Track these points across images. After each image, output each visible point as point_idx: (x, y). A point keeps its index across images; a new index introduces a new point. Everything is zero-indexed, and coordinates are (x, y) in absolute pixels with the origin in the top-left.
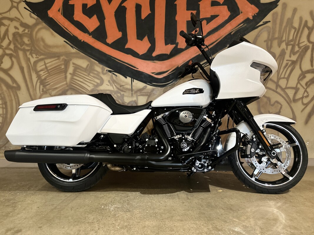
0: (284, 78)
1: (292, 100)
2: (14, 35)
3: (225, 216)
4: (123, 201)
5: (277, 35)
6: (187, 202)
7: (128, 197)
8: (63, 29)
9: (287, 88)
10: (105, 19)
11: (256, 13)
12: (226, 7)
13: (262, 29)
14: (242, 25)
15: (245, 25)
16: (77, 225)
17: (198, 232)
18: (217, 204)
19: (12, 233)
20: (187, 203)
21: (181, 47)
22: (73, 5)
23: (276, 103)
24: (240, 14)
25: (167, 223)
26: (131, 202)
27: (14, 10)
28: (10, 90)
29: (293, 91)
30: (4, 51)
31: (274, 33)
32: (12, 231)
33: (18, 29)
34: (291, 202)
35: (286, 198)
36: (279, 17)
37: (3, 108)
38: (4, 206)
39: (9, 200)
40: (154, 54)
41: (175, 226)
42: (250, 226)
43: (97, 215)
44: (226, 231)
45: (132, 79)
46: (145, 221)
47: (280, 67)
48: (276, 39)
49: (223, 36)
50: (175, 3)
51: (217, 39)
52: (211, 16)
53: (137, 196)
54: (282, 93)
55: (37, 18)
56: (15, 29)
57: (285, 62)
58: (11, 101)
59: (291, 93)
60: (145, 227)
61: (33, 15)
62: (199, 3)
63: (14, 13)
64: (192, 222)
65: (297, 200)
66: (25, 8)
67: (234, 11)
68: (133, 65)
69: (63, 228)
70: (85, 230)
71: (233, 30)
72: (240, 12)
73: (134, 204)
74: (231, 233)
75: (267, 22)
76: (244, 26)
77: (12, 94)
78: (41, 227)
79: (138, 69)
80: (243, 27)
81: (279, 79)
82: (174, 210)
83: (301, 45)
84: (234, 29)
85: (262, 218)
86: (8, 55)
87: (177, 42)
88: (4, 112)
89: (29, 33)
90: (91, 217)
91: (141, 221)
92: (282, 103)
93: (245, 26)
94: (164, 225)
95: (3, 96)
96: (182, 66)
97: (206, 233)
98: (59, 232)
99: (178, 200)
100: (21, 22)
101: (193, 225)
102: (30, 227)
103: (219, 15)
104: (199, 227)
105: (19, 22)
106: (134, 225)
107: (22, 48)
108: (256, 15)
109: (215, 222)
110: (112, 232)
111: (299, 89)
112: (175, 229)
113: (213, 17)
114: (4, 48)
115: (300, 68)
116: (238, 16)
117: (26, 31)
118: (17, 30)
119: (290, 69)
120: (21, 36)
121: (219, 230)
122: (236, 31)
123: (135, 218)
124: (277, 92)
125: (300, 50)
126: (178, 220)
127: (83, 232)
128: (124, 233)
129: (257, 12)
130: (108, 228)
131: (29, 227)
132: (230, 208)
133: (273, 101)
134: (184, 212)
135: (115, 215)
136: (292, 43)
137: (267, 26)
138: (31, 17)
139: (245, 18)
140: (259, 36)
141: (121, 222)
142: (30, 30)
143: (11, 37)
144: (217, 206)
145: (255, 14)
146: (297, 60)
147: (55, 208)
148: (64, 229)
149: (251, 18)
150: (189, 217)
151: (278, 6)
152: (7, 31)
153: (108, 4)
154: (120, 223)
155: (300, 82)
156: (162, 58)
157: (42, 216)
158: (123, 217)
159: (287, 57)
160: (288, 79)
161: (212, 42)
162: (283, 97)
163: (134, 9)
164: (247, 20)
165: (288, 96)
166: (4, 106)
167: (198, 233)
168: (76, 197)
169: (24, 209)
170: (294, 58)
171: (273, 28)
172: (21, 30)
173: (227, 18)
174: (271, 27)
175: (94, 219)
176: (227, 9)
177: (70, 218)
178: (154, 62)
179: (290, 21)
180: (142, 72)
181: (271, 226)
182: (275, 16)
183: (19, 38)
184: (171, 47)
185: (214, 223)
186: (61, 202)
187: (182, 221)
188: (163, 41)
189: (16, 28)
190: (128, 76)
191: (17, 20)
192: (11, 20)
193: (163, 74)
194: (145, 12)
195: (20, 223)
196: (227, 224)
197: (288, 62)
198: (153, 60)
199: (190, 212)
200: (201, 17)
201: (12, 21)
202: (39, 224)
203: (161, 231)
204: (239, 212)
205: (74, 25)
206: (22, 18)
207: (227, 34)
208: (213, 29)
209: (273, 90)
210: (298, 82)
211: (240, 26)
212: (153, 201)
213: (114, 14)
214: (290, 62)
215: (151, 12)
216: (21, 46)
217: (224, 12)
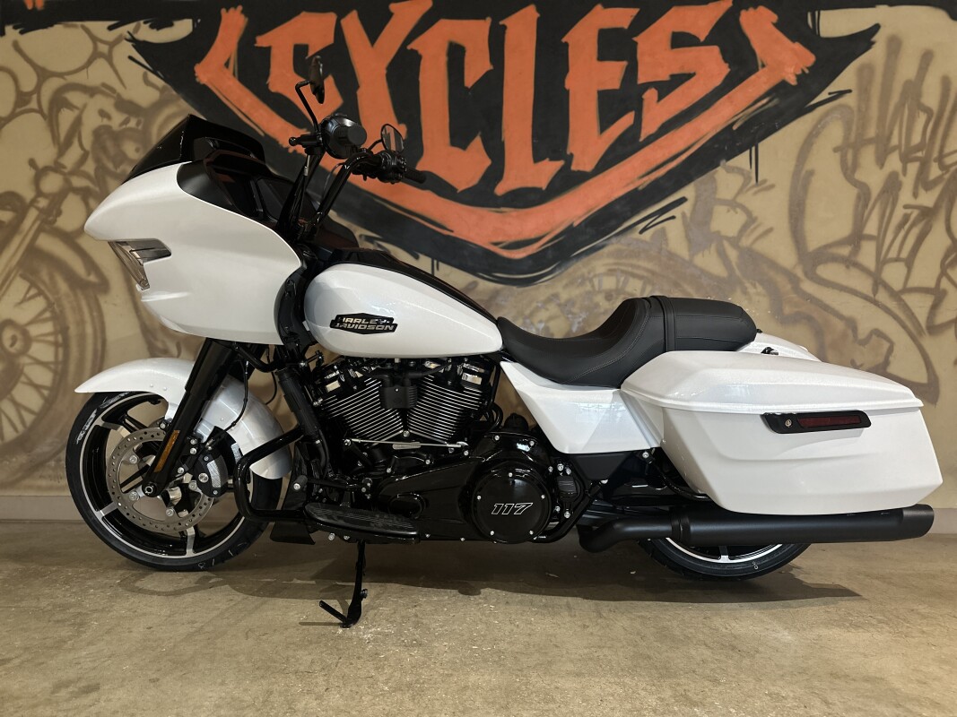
0: (897, 259)
1: (924, 325)
2: (98, 133)
3: (713, 666)
4: (403, 617)
5: (872, 132)
6: (597, 624)
7: (418, 608)
8: (238, 117)
9: (907, 290)
10: (357, 87)
11: (808, 68)
12: (716, 49)
13: (827, 114)
14: (764, 101)
15: (775, 101)
16: (262, 677)
17: (629, 706)
18: (691, 633)
19: (72, 693)
20: (598, 627)
21: (581, 169)
22: (268, 49)
23: (874, 337)
24: (756, 70)
25: (533, 680)
26: (424, 621)
27: (101, 64)
28: (79, 293)
29: (928, 301)
30: (67, 181)
31: (863, 126)
32: (71, 689)
33: (109, 117)
34: (923, 632)
35: (908, 622)
36: (878, 78)
37: (56, 344)
38: (50, 621)
39: (64, 607)
40: (501, 189)
41: (557, 688)
42: (791, 695)
43: (322, 652)
44: (716, 707)
45: (435, 262)
46: (468, 673)
47: (884, 225)
48: (870, 141)
49: (706, 135)
50: (564, 40)
51: (689, 144)
52: (672, 76)
53: (444, 606)
54: (892, 305)
55: (164, 87)
56: (100, 118)
57: (899, 213)
58: (81, 323)
59: (920, 306)
60: (466, 688)
61: (153, 78)
62: (635, 39)
63: (99, 73)
64: (612, 680)
65: (944, 627)
66: (131, 58)
67: (742, 61)
68: (438, 220)
69: (223, 683)
70: (286, 691)
71: (739, 116)
72: (760, 64)
73: (434, 625)
74: (730, 712)
75: (841, 94)
76: (770, 105)
77: (84, 304)
78: (158, 680)
79: (452, 231)
80: (766, 107)
81: (882, 262)
82: (557, 646)
83: (948, 161)
84: (741, 115)
85: (831, 674)
86: (76, 191)
87: (568, 153)
88: (61, 357)
89: (140, 127)
90: (305, 657)
91: (454, 673)
92: (894, 338)
93: (776, 106)
94: (526, 684)
95: (57, 310)
96: (583, 224)
97: (655, 711)
98: (210, 694)
99: (568, 619)
100: (119, 96)
101: (614, 687)
102: (124, 680)
103: (694, 74)
104: (633, 692)
105: (112, 97)
106: (432, 682)
107: (119, 171)
108: (807, 71)
109: (683, 681)
110: (366, 699)
111: (945, 293)
112: (558, 697)
113: (679, 80)
114: (66, 171)
115: (949, 229)
116: (753, 77)
117: (133, 123)
118: (105, 122)
119: (916, 231)
120: (117, 137)
121: (695, 704)
122: (746, 119)
123: (437, 665)
124: (876, 303)
125: (947, 176)
126: (569, 673)
127: (280, 696)
128: (402, 702)
129: (810, 64)
130: (354, 688)
131: (121, 680)
132: (730, 645)
133: (864, 329)
134: (586, 651)
135: (376, 654)
136: (920, 154)
137: (841, 106)
138: (147, 82)
139: (775, 81)
140: (818, 134)
141: (396, 674)
142: (143, 120)
143: (87, 141)
144: (689, 638)
145: (803, 71)
146: (937, 206)
147: (200, 631)
148: (223, 688)
149: (793, 81)
150: (601, 666)
151: (874, 46)
152: (78, 123)
153: (368, 43)
154: (392, 676)
155: (949, 272)
156: (525, 198)
157: (159, 649)
158: (400, 660)
159: (905, 197)
160: (909, 263)
161: (674, 151)
162: (896, 317)
163: (443, 59)
164: (781, 89)
165: (912, 316)
166: (60, 338)
167: (630, 711)
168: (262, 604)
169: (108, 632)
170: (928, 199)
171: (859, 110)
172: (117, 119)
173: (718, 81)
174: (855, 109)
175: (312, 662)
176: (720, 57)
177: (242, 658)
178: (501, 212)
179: (913, 90)
180: (465, 241)
181: (859, 697)
182: (866, 75)
183: (109, 144)
184: (550, 168)
185: (679, 684)
186: (218, 616)
187: (578, 675)
188: (528, 151)
189: (103, 114)
190: (421, 253)
191: (108, 91)
192: (91, 91)
193: (527, 248)
194: (476, 67)
195: (94, 668)
196: (720, 688)
197: (909, 211)
198: (498, 206)
199: (606, 651)
200: (642, 79)
201: (92, 95)
202: (149, 673)
203: (516, 700)
204: (757, 655)
205: (269, 105)
206: (121, 86)
207: (718, 130)
208: (677, 113)
209: (866, 298)
210: (943, 273)
211: (759, 104)
212: (491, 619)
213: (385, 72)
214: (915, 213)
215: (491, 68)
216: (116, 166)
217: (710, 66)
